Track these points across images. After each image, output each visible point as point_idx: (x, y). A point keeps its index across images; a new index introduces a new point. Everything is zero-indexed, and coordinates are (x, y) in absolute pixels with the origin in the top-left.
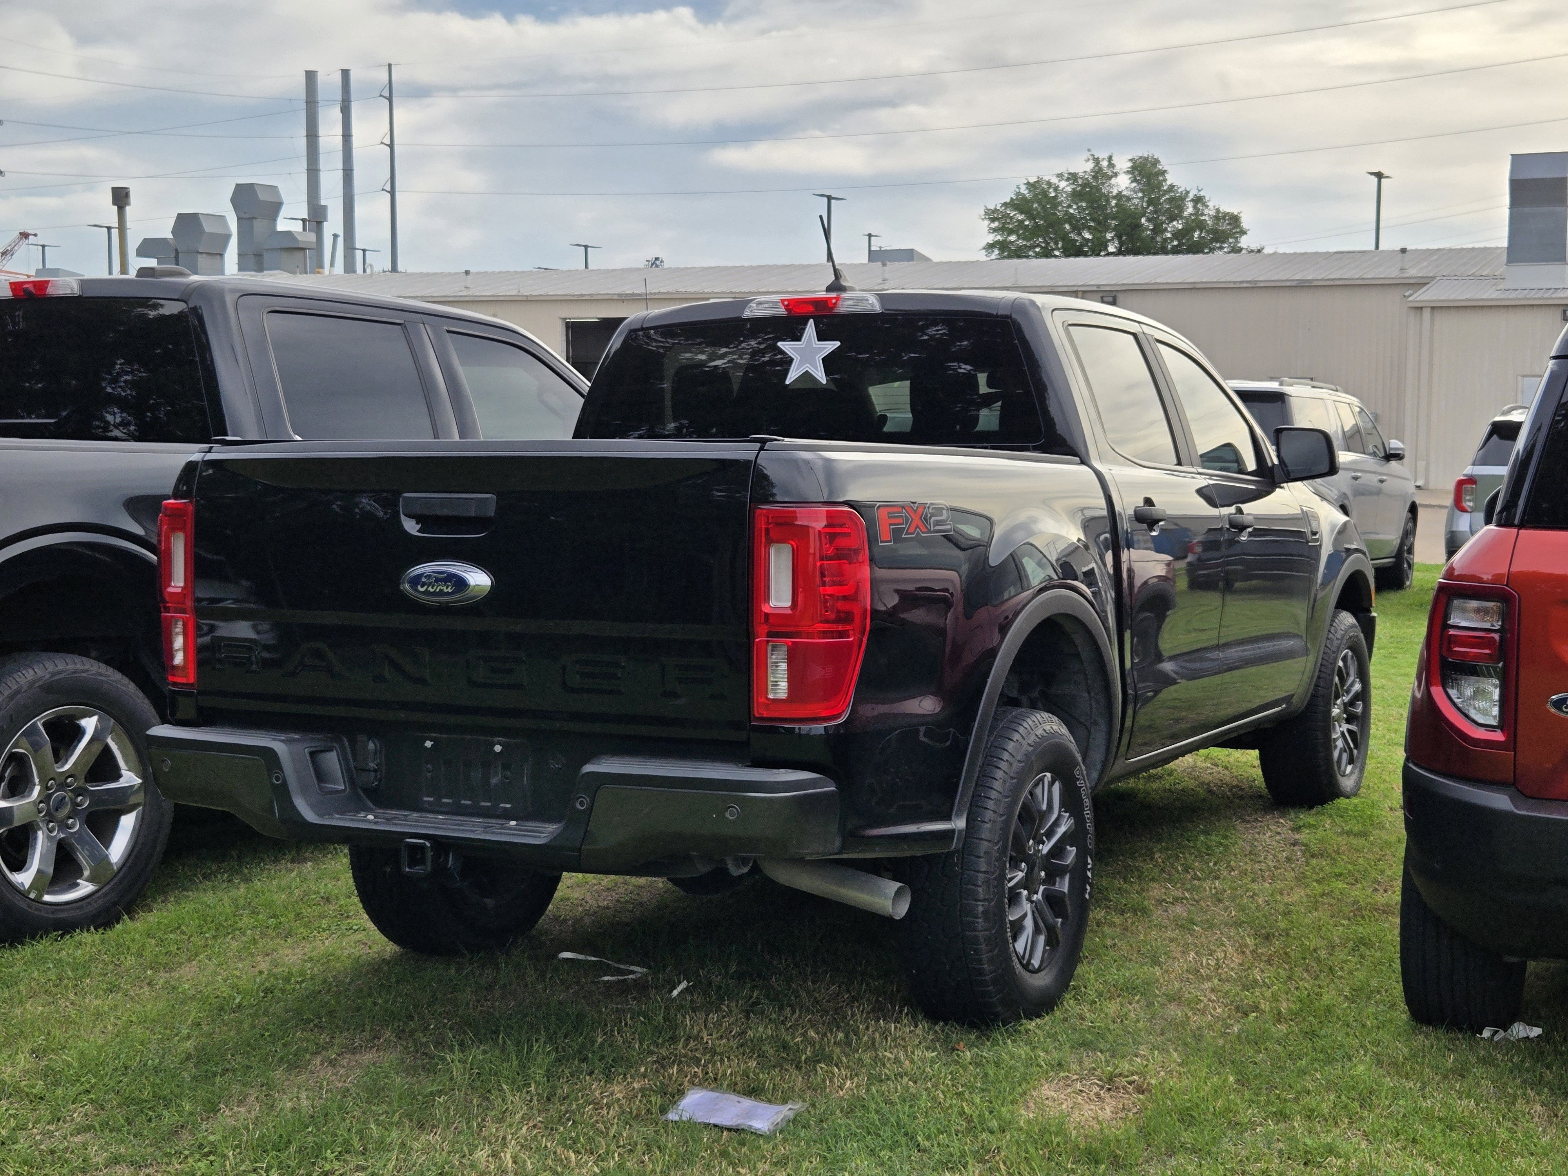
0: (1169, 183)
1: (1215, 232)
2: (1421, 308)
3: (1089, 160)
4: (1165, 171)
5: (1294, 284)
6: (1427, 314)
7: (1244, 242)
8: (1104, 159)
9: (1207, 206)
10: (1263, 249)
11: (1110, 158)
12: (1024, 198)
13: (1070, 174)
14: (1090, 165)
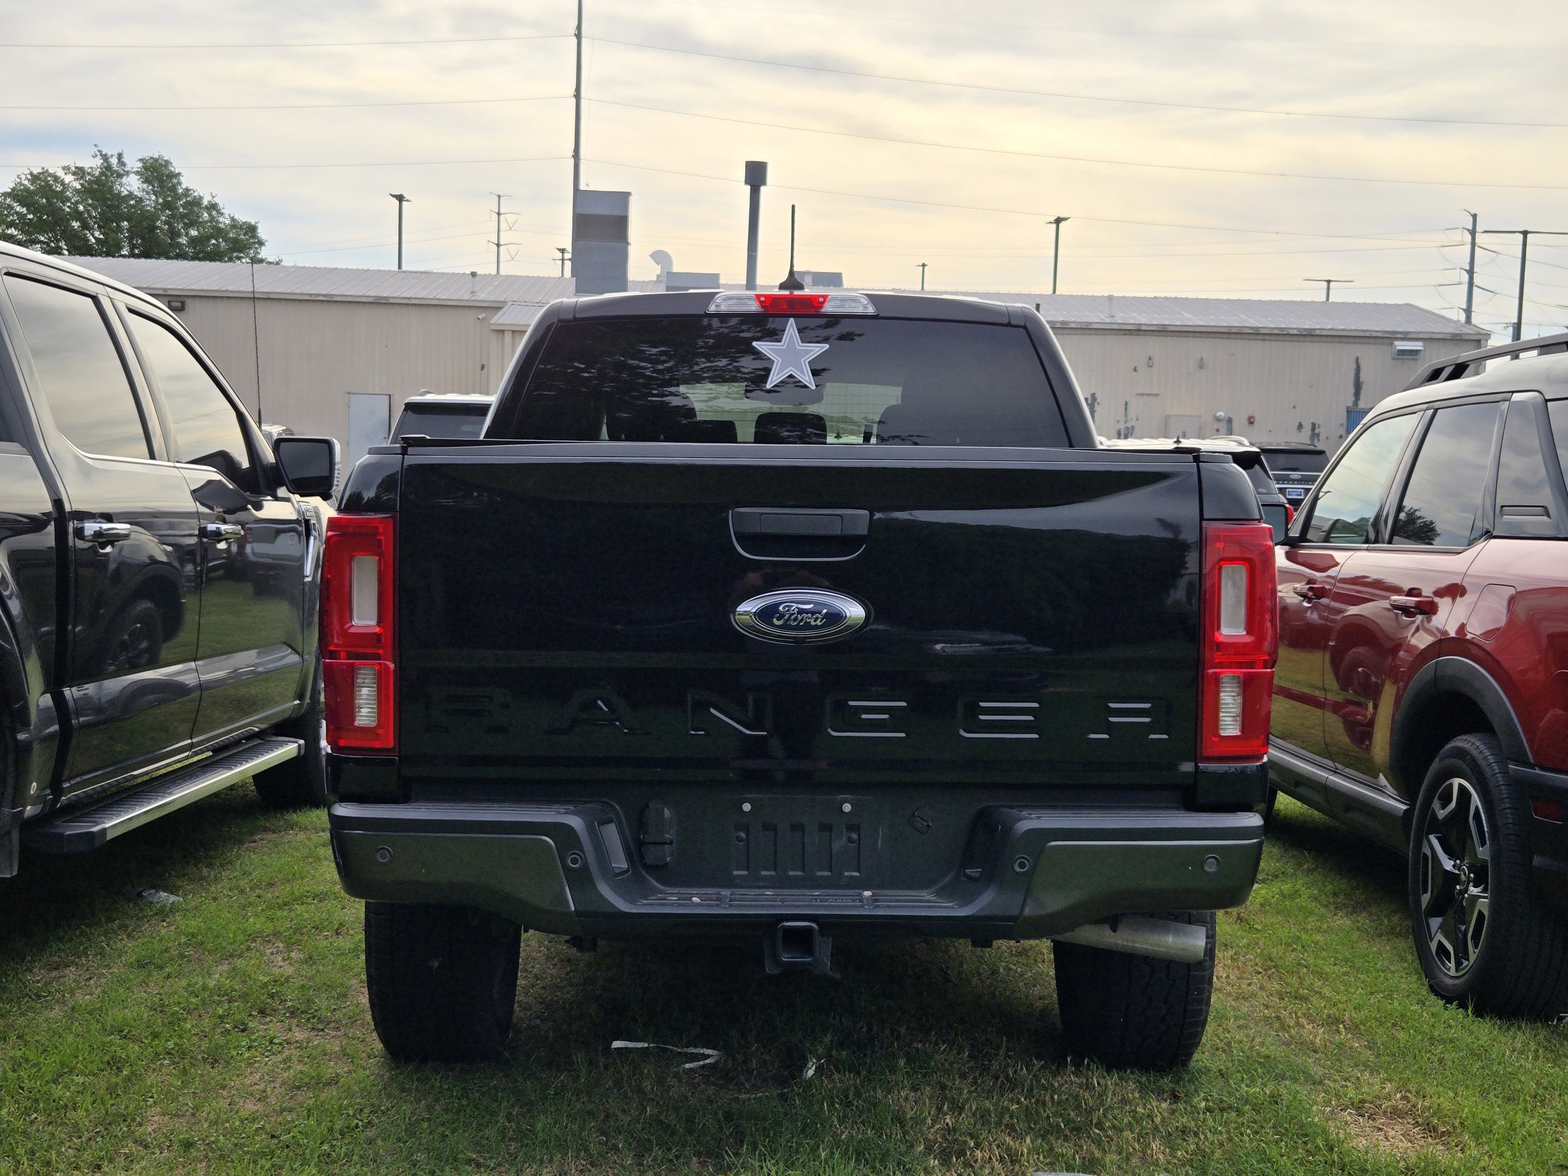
0: (184, 186)
1: (236, 241)
2: (503, 331)
3: (96, 156)
4: (179, 174)
5: (371, 300)
6: (508, 337)
7: (264, 253)
8: (112, 156)
9: (222, 214)
10: (281, 261)
11: (120, 156)
12: (27, 189)
13: (76, 168)
14: (99, 162)
